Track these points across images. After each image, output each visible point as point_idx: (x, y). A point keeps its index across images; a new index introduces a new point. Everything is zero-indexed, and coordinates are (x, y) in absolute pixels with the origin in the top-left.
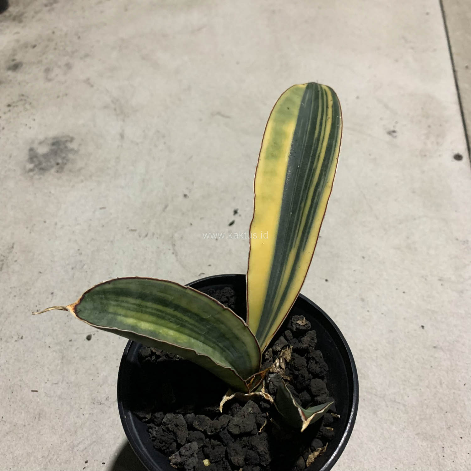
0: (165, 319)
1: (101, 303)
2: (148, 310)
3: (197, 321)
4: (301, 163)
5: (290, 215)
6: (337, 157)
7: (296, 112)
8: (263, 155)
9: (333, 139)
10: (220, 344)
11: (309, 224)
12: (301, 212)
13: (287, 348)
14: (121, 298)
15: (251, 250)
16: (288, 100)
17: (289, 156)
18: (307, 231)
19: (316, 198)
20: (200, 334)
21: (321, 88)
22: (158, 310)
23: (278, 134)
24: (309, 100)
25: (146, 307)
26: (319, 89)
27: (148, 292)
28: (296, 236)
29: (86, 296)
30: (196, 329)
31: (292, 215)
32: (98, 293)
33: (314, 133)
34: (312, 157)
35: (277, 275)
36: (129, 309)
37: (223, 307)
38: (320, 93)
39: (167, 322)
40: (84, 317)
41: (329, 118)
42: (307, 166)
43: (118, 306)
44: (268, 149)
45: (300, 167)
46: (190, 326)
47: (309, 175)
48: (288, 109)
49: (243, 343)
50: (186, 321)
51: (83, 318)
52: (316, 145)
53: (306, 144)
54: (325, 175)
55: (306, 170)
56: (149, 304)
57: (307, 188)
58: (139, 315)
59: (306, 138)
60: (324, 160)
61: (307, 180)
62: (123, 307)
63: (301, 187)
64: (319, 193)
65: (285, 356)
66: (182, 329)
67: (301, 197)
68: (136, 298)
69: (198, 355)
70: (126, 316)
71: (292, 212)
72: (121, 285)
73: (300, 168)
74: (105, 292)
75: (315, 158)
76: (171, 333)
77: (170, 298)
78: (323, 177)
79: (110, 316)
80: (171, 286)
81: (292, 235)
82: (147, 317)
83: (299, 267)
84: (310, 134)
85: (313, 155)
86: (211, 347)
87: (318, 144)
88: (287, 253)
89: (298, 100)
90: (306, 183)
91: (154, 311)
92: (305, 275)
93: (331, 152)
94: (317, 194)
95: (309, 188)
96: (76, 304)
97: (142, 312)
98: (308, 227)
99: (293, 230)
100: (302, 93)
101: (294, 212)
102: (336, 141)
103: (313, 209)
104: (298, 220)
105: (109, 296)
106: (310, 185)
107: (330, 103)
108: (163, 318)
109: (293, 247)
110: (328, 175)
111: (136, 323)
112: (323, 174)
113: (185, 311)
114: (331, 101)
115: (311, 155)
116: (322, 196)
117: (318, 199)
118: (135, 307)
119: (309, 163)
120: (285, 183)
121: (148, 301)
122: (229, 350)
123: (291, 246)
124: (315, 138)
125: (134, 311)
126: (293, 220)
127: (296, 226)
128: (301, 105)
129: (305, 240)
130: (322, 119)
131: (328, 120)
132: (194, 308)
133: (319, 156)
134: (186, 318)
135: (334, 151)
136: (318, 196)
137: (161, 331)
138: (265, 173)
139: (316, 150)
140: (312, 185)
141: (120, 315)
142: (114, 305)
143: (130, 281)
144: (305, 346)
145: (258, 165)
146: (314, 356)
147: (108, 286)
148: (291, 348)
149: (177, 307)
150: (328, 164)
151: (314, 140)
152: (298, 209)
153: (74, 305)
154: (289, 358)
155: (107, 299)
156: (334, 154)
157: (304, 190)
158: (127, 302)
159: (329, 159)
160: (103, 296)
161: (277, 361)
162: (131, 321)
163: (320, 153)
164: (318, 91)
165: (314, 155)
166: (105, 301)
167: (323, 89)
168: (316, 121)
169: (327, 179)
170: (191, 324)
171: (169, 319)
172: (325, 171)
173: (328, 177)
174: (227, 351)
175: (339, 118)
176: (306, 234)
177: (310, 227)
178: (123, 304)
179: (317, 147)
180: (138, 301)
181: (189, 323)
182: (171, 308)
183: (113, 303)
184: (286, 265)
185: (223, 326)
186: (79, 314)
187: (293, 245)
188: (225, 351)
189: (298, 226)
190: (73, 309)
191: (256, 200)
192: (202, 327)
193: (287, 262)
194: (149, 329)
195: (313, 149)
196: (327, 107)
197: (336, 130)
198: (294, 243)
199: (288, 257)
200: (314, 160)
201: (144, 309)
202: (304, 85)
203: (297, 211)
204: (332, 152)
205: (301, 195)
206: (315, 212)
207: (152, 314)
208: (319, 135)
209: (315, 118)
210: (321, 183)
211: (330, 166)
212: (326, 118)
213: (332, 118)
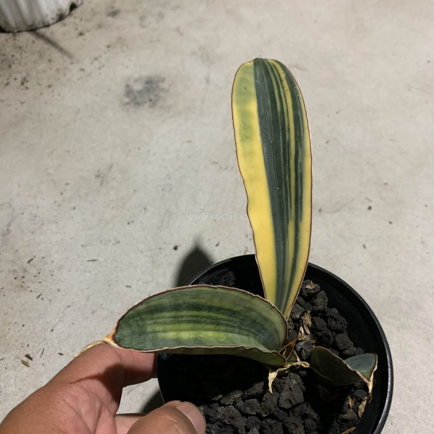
0: (202, 323)
1: (138, 325)
2: (184, 319)
3: (230, 316)
4: (273, 138)
5: (278, 190)
6: (307, 127)
7: (253, 90)
8: (238, 138)
9: (297, 109)
10: (252, 330)
11: (300, 195)
12: (288, 184)
13: (306, 314)
14: (156, 315)
15: (254, 233)
16: (243, 80)
17: (260, 134)
18: (299, 202)
19: (299, 169)
20: (235, 327)
21: (268, 63)
22: (193, 316)
23: (245, 115)
24: (260, 76)
25: (182, 317)
26: (267, 64)
27: (182, 302)
28: (289, 209)
29: (121, 322)
30: (231, 323)
31: (279, 190)
32: (133, 317)
33: (276, 107)
34: (281, 130)
35: (282, 249)
36: (165, 323)
37: (252, 296)
38: (269, 67)
39: (203, 325)
40: (127, 344)
41: (287, 90)
42: (280, 140)
43: (154, 323)
44: (240, 131)
46: (225, 322)
47: (284, 149)
48: (245, 88)
49: (272, 322)
50: (221, 319)
51: (127, 346)
52: (282, 119)
53: (271, 120)
54: (301, 145)
56: (184, 313)
57: (287, 161)
58: (177, 326)
59: (269, 114)
60: (296, 131)
61: (284, 153)
62: (161, 323)
63: (280, 161)
64: (300, 164)
65: (306, 322)
66: (218, 328)
67: (283, 171)
68: (171, 311)
69: (247, 349)
70: (164, 331)
71: (279, 187)
72: (154, 303)
73: (273, 143)
74: (139, 314)
75: (285, 131)
76: (210, 334)
77: (203, 301)
78: (299, 147)
79: (151, 335)
80: (202, 290)
81: (285, 209)
82: (184, 326)
83: (302, 238)
84: (272, 108)
85: (281, 128)
86: (246, 335)
87: (284, 117)
88: (286, 227)
89: (251, 79)
90: (284, 156)
91: (190, 319)
92: (309, 244)
93: (299, 122)
94: (299, 165)
95: (289, 161)
96: (113, 334)
97: (179, 323)
98: (299, 198)
99: (285, 203)
100: (252, 71)
101: (280, 187)
102: (301, 111)
103: (299, 180)
104: (286, 192)
105: (143, 317)
106: (289, 158)
107: (283, 76)
108: (199, 322)
109: (290, 220)
111: (177, 335)
112: (299, 145)
113: (218, 309)
114: (283, 73)
115: (280, 129)
116: (304, 166)
117: (301, 169)
118: (171, 319)
119: (281, 136)
120: (265, 161)
121: (182, 310)
122: (260, 333)
123: (288, 219)
124: (279, 112)
125: (172, 324)
126: (282, 194)
127: (287, 200)
128: (255, 82)
129: (300, 211)
130: (279, 92)
131: (286, 92)
132: (226, 304)
133: (289, 129)
134: (220, 316)
135: (302, 120)
136: (300, 166)
137: (202, 336)
138: (245, 155)
139: (283, 123)
140: (291, 157)
141: (159, 332)
142: (151, 324)
143: (162, 295)
144: (320, 307)
145: (236, 149)
146: (332, 314)
147: (141, 307)
148: (309, 313)
149: (210, 308)
150: (301, 134)
151: (279, 114)
152: (284, 183)
153: (111, 335)
154: (310, 323)
155: (142, 320)
156: (303, 123)
157: (285, 164)
158: (163, 317)
159: (300, 129)
160: (138, 318)
161: (301, 329)
162: (171, 335)
163: (289, 126)
164: (267, 66)
166: (140, 323)
167: (271, 63)
168: (274, 96)
169: (304, 149)
170: (226, 320)
171: (205, 322)
172: (300, 141)
173: (304, 146)
174: (259, 334)
175: (296, 88)
176: (299, 205)
177: (301, 198)
178: (159, 321)
179: (284, 120)
180: (173, 314)
181: (223, 319)
182: (205, 310)
183: (149, 322)
184: (288, 238)
185: (253, 313)
186: (120, 343)
187: (290, 218)
188: (256, 335)
189: (289, 199)
190: (112, 340)
191: (246, 184)
192: (235, 320)
193: (288, 235)
194: (191, 337)
195: (280, 123)
196: (281, 80)
197: (298, 101)
198: (290, 216)
199: (287, 230)
200: (285, 133)
201: (180, 319)
202: (250, 62)
203: (284, 185)
204: (301, 122)
205: (283, 169)
206: (302, 182)
207: (189, 322)
208: (282, 108)
209: (272, 93)
210: (300, 154)
211: (304, 136)
212: (284, 91)
213: (290, 90)
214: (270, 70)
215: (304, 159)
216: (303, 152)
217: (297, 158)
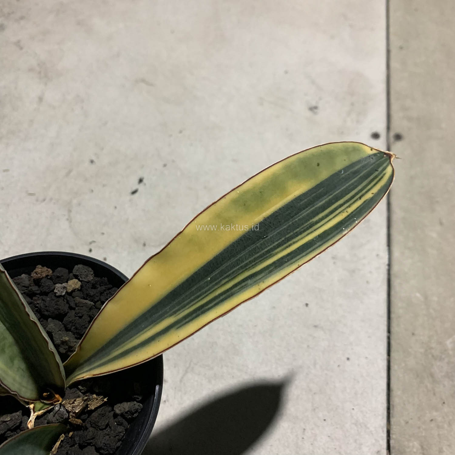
4: (271, 236)
5: (206, 280)
6: (300, 264)
7: (324, 174)
9: (322, 239)
11: (207, 307)
12: (216, 287)
13: (101, 397)
16: (329, 154)
17: (264, 218)
18: (198, 313)
19: (238, 287)
21: (385, 169)
23: (275, 186)
26: (380, 169)
28: (187, 307)
31: (207, 282)
33: (318, 214)
34: (286, 238)
38: (377, 173)
41: (347, 212)
42: (271, 245)
44: (246, 192)
45: (266, 239)
47: (261, 256)
48: (318, 165)
52: (302, 230)
54: (271, 272)
55: (266, 247)
57: (245, 268)
59: (304, 213)
60: (289, 255)
61: (255, 259)
63: (243, 262)
64: (246, 285)
65: (90, 402)
67: (231, 271)
71: (210, 279)
73: (264, 240)
75: (285, 243)
78: (267, 271)
81: (186, 302)
87: (305, 231)
88: (166, 316)
89: (340, 164)
90: (250, 262)
93: (303, 252)
94: (243, 284)
98: (203, 309)
99: (192, 298)
101: (212, 280)
103: (224, 296)
106: (249, 268)
107: (369, 195)
109: (175, 315)
110: (273, 274)
112: (270, 269)
114: (372, 193)
115: (287, 236)
116: (245, 291)
117: (238, 290)
119: (276, 243)
123: (175, 313)
124: (311, 221)
126: (204, 288)
127: (198, 297)
128: (340, 171)
129: (187, 320)
130: (341, 206)
131: (343, 212)
133: (290, 246)
136: (242, 287)
138: (218, 216)
139: (297, 235)
140: (251, 269)
148: (104, 400)
150: (286, 262)
151: (308, 223)
152: (217, 281)
154: (92, 407)
156: (303, 256)
157: (242, 267)
159: (293, 258)
163: (294, 243)
164: (376, 170)
165: (288, 240)
167: (384, 172)
168: (333, 203)
169: (266, 278)
172: (276, 267)
173: (270, 276)
175: (355, 221)
176: (194, 315)
177: (204, 312)
179: (301, 233)
184: (154, 326)
187: (177, 313)
189: (200, 299)
191: (179, 237)
193: (157, 324)
195: (295, 232)
196: (360, 198)
197: (336, 232)
198: (179, 312)
199: (163, 319)
200: (283, 245)
202: (372, 149)
203: (214, 283)
204: (304, 254)
206: (222, 301)
208: (317, 222)
209: (337, 199)
210: (258, 278)
211: (284, 267)
212: (345, 209)
213: (348, 216)
214: (372, 177)
215: (253, 285)
216: (262, 280)
217: (252, 277)
